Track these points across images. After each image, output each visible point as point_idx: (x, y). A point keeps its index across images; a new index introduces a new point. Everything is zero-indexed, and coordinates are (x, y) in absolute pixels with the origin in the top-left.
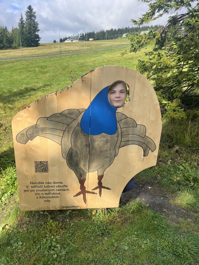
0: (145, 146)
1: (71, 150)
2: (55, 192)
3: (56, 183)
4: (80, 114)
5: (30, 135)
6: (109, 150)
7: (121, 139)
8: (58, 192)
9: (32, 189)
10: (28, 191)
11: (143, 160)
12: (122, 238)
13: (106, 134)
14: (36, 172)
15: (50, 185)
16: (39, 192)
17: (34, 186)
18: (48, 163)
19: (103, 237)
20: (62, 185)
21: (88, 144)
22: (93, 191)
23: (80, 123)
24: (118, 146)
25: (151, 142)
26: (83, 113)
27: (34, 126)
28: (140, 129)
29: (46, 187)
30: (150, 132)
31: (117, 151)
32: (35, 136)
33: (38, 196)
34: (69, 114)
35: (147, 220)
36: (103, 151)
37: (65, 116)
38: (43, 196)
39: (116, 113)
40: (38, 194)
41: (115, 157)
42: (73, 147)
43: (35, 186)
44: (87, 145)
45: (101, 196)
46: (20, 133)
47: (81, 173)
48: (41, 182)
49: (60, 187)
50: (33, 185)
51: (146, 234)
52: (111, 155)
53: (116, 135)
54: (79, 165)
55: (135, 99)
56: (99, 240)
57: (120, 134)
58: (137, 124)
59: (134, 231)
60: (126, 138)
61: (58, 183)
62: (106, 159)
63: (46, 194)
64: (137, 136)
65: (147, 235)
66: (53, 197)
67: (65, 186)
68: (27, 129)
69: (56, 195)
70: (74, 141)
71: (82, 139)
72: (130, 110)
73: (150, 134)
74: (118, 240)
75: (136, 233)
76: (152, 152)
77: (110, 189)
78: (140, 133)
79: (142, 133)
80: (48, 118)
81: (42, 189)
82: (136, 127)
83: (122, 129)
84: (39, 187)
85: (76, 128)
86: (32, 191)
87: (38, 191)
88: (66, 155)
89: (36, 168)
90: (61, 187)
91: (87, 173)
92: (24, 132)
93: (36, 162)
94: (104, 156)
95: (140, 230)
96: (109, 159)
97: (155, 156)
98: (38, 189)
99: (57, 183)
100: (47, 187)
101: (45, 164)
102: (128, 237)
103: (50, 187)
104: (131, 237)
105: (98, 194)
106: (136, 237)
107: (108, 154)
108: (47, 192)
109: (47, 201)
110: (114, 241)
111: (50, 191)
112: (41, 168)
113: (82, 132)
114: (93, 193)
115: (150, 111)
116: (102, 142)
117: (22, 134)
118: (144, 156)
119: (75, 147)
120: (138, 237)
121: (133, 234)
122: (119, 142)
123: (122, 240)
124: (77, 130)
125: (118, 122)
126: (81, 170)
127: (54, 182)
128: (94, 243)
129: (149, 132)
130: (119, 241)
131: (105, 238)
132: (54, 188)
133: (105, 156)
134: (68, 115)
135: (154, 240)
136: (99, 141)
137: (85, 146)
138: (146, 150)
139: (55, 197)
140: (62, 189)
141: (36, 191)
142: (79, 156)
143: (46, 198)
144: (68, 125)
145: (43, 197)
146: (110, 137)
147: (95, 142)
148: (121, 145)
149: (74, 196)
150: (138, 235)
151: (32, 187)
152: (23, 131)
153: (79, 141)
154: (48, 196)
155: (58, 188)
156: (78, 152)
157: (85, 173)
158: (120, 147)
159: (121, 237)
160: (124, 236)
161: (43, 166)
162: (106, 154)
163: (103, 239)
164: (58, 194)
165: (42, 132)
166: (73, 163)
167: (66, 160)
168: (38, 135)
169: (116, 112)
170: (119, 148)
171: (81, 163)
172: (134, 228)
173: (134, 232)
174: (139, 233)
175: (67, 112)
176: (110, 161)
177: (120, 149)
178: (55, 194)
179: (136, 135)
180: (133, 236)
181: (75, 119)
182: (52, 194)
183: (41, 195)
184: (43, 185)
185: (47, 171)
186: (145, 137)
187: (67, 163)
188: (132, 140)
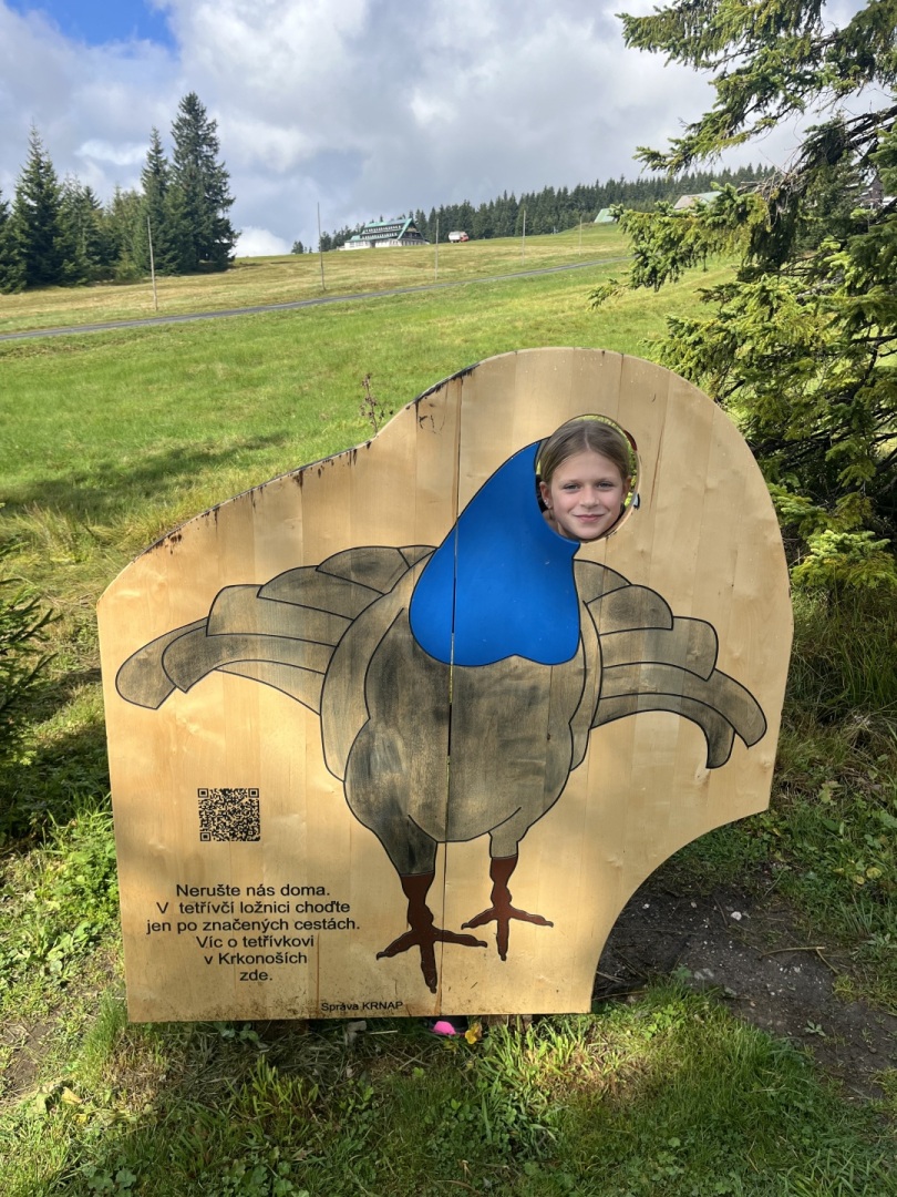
0: (712, 719)
1: (364, 738)
2: (292, 933)
3: (295, 891)
4: (410, 568)
5: (180, 666)
6: (544, 735)
7: (597, 686)
8: (305, 934)
9: (187, 918)
10: (167, 926)
11: (706, 784)
12: (611, 1166)
13: (529, 663)
14: (204, 837)
15: (266, 900)
16: (216, 934)
17: (194, 905)
18: (261, 799)
19: (517, 1159)
20: (324, 900)
21: (444, 707)
22: (468, 931)
23: (406, 612)
24: (587, 718)
25: (742, 702)
26: (420, 567)
27: (197, 626)
28: (691, 638)
29: (249, 909)
30: (737, 654)
31: (580, 740)
32: (203, 672)
33: (213, 952)
34: (360, 568)
35: (729, 1078)
36: (515, 741)
37: (338, 581)
38: (233, 952)
39: (576, 563)
40: (214, 943)
41: (570, 770)
42: (373, 720)
43: (197, 905)
44: (438, 714)
45: (504, 958)
46: (133, 661)
47: (410, 846)
48: (228, 888)
49: (314, 909)
50: (189, 900)
51: (726, 1148)
52: (552, 760)
53: (576, 664)
54: (402, 806)
55: (663, 499)
56: (498, 1175)
57: (594, 660)
58: (673, 617)
59: (665, 1134)
60: (622, 682)
61: (305, 890)
62: (530, 780)
63: (248, 943)
64: (675, 669)
65: (730, 1152)
66: (279, 959)
67: (335, 906)
68: (167, 640)
69: (294, 951)
70: (382, 692)
71: (417, 687)
72: (642, 552)
73: (737, 661)
74: (590, 1177)
75: (676, 1142)
76: (748, 746)
77: (551, 924)
78: (690, 657)
79: (697, 658)
80: (264, 590)
81: (230, 918)
82: (672, 629)
83: (601, 638)
84: (216, 911)
85: (390, 635)
86: (182, 927)
87: (211, 927)
88: (341, 758)
89: (203, 820)
90: (319, 908)
91: (441, 846)
92: (150, 654)
93: (203, 793)
94: (522, 764)
95: (695, 1127)
96: (541, 781)
97: (763, 768)
98: (213, 917)
99: (301, 891)
100: (255, 908)
101: (246, 800)
102: (637, 1160)
103: (268, 908)
104: (652, 1164)
105: (493, 945)
106: (676, 1162)
107: (540, 757)
108: (254, 934)
109: (253, 976)
110: (568, 1180)
111: (266, 928)
112: (229, 819)
113: (415, 654)
114: (470, 941)
115: (736, 552)
116: (512, 700)
117: (144, 663)
118: (707, 767)
119: (387, 722)
120: (688, 1161)
121: (663, 1149)
122: (589, 699)
123: (610, 1175)
124: (394, 641)
125: (586, 605)
126: (413, 832)
127: (288, 888)
128: (473, 1188)
129: (731, 653)
130: (596, 1179)
131: (527, 1164)
132: (285, 917)
133: (526, 764)
134: (353, 576)
135: (766, 1178)
136: (495, 693)
137: (431, 716)
138: (719, 736)
139: (289, 956)
140: (324, 921)
141: (205, 929)
142: (404, 765)
143: (250, 960)
144: (354, 621)
145: (232, 958)
146: (546, 675)
147: (479, 697)
148: (601, 715)
149: (379, 956)
150: (687, 1152)
151: (185, 909)
152: (149, 650)
153: (405, 692)
154: (256, 951)
155: (304, 917)
156: (400, 744)
157: (431, 848)
158: (596, 723)
159: (604, 1160)
160: (621, 1158)
161: (234, 810)
162: (532, 758)
163: (517, 1169)
164: (306, 945)
165: (232, 655)
166: (372, 797)
167: (344, 782)
168: (215, 669)
169: (573, 560)
170: (591, 728)
171: (412, 798)
172: (667, 1119)
173: (669, 1138)
174: (693, 1145)
175: (347, 560)
176: (549, 789)
177: (592, 731)
178: (290, 942)
179: (669, 668)
180: (663, 1156)
181: (384, 595)
182: (278, 945)
183: (225, 949)
184: (236, 900)
185: (256, 836)
186: (713, 677)
187: (349, 797)
188: (653, 690)
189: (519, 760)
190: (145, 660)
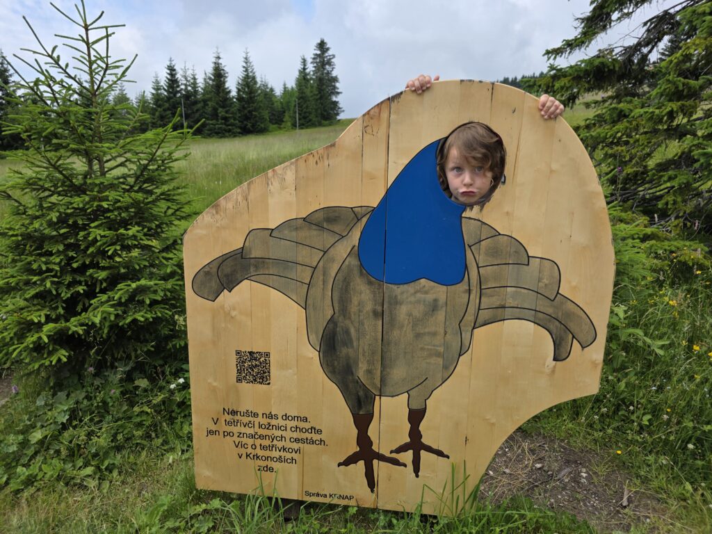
1: (331, 326)
2: (288, 445)
3: (290, 418)
4: (358, 220)
5: (227, 276)
6: (442, 332)
7: (478, 301)
8: (295, 446)
9: (229, 429)
10: (217, 433)
11: (553, 371)
14: (239, 380)
15: (274, 422)
16: (245, 440)
18: (271, 359)
20: (307, 426)
21: (379, 309)
22: (394, 455)
23: (356, 248)
24: (471, 322)
25: (578, 316)
27: (236, 252)
28: (541, 272)
29: (263, 426)
31: (466, 336)
32: (240, 279)
33: (243, 451)
38: (254, 452)
39: (463, 219)
40: (244, 446)
41: (460, 356)
42: (337, 315)
43: (234, 421)
44: (375, 313)
46: (201, 272)
47: (358, 396)
48: (251, 412)
49: (301, 430)
50: (229, 418)
52: (448, 348)
53: (463, 286)
54: (354, 370)
55: (520, 178)
57: (475, 284)
58: (529, 257)
60: (494, 299)
61: (296, 418)
62: (433, 360)
63: (263, 448)
64: (531, 292)
66: (280, 459)
67: (313, 430)
68: (221, 259)
70: (341, 297)
71: (363, 295)
73: (575, 289)
76: (583, 348)
77: (448, 457)
78: (541, 284)
79: (546, 285)
80: (274, 232)
81: (251, 431)
82: (528, 265)
83: (480, 269)
84: (245, 426)
85: (347, 262)
86: (226, 434)
87: (241, 436)
88: (317, 337)
89: (238, 370)
90: (304, 430)
92: (211, 268)
93: (239, 353)
94: (428, 349)
96: (440, 361)
98: (243, 430)
99: (293, 418)
100: (267, 426)
101: (262, 359)
103: (274, 427)
107: (440, 346)
108: (266, 442)
109: (265, 469)
111: (273, 440)
112: (253, 370)
113: (361, 274)
114: (396, 462)
116: (422, 308)
117: (207, 273)
119: (344, 317)
122: (472, 310)
124: (349, 266)
125: (470, 247)
126: (360, 387)
127: (286, 416)
129: (570, 283)
132: (284, 433)
133: (431, 349)
134: (325, 225)
136: (411, 302)
137: (371, 314)
138: (562, 339)
140: (307, 439)
141: (238, 437)
142: (355, 344)
143: (264, 458)
144: (325, 252)
145: (254, 456)
146: (443, 291)
148: (480, 320)
149: (340, 465)
151: (228, 423)
152: (211, 266)
153: (355, 298)
154: (267, 453)
155: (295, 435)
156: (352, 331)
157: (371, 398)
158: (477, 325)
161: (256, 365)
162: (434, 346)
164: (296, 453)
165: (256, 271)
166: (336, 363)
167: (319, 352)
168: (246, 279)
169: (461, 217)
170: (474, 328)
171: (360, 365)
175: (321, 215)
176: (445, 367)
177: (475, 330)
178: (287, 450)
179: (526, 291)
181: (343, 237)
182: (280, 451)
183: (250, 450)
184: (256, 421)
185: (268, 382)
186: (557, 298)
187: (322, 361)
188: (516, 306)
189: (426, 347)
190: (208, 272)
